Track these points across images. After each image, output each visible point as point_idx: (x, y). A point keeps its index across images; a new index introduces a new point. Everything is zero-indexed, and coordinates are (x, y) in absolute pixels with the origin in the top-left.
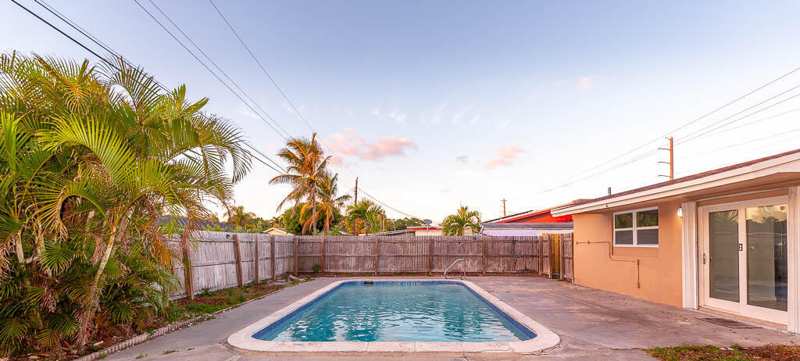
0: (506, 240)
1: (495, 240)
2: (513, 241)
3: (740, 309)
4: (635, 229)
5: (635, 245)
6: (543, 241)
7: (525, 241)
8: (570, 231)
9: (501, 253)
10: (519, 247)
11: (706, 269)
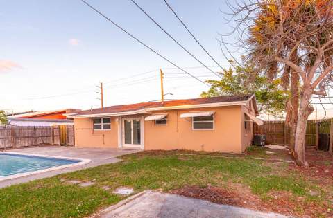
0: (29, 128)
1: (21, 129)
2: (35, 129)
3: (132, 146)
4: (102, 124)
5: (102, 129)
6: (54, 129)
7: (42, 128)
8: (73, 124)
9: (26, 135)
10: (38, 132)
11: (124, 136)
